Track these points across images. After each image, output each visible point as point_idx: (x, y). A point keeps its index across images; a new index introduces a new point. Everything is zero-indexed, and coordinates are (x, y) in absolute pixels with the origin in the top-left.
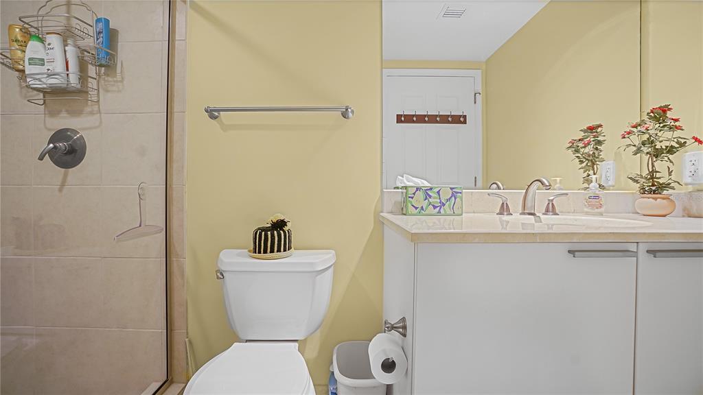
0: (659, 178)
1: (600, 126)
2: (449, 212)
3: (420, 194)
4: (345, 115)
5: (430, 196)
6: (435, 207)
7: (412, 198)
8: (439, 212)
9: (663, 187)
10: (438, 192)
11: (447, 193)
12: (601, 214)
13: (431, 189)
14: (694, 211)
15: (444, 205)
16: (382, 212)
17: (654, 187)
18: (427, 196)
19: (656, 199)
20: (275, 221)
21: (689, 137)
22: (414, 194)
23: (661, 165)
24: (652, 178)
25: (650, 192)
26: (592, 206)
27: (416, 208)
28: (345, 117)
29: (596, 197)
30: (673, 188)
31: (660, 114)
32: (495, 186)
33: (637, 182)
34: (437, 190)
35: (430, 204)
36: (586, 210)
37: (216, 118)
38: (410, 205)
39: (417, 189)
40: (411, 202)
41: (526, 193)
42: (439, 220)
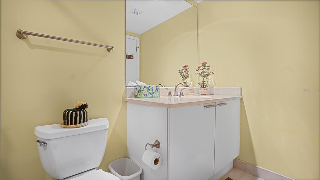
0: (205, 83)
1: (187, 66)
2: (156, 96)
3: (146, 89)
4: (109, 50)
5: (149, 90)
6: (151, 94)
7: (143, 91)
8: (152, 96)
9: (206, 86)
10: (152, 88)
11: (155, 89)
12: (193, 95)
13: (149, 87)
14: (211, 93)
15: (154, 93)
16: (126, 97)
17: (204, 86)
18: (148, 90)
19: (205, 90)
20: (80, 105)
21: (211, 72)
22: (144, 89)
23: (205, 79)
24: (203, 83)
25: (203, 88)
26: (191, 92)
27: (145, 95)
28: (108, 51)
29: (192, 89)
30: (208, 86)
31: (204, 64)
32: (160, 85)
33: (200, 84)
34: (151, 87)
35: (149, 93)
36: (189, 93)
37: (24, 38)
38: (142, 93)
39: (145, 87)
40: (143, 93)
41: (176, 88)
42: (152, 99)
